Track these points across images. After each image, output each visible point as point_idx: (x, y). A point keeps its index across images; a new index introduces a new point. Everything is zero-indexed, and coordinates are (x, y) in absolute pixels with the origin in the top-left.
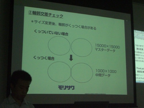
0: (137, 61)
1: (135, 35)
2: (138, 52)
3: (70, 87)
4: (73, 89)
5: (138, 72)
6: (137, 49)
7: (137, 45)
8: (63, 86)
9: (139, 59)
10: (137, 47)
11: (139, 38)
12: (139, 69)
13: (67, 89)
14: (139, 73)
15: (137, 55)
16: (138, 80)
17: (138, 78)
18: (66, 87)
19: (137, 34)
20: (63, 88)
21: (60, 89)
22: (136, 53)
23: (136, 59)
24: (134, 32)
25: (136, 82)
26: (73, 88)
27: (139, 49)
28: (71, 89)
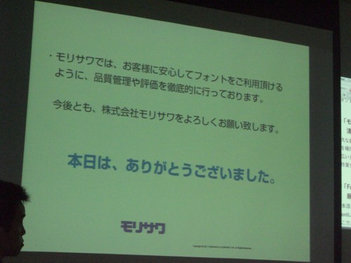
0: (347, 165)
1: (342, 92)
5: (349, 196)
6: (350, 131)
7: (349, 121)
10: (349, 126)
15: (347, 148)
17: (347, 215)
21: (126, 231)
22: (344, 144)
23: (343, 161)
24: (342, 82)
25: (343, 226)
28: (156, 231)
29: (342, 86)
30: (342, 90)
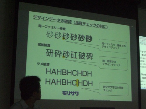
0: (142, 67)
2: (143, 58)
3: (74, 93)
4: (77, 95)
5: (143, 78)
6: (143, 55)
7: (142, 51)
8: (67, 92)
9: (144, 66)
10: (143, 53)
11: (144, 45)
12: (144, 75)
13: (71, 94)
14: (144, 80)
15: (142, 61)
16: (143, 87)
17: (142, 84)
18: (70, 93)
19: (142, 40)
20: (67, 94)
21: (64, 95)
22: (141, 60)
23: (141, 65)
24: (140, 38)
25: (141, 88)
26: (77, 93)
27: (144, 55)
28: (75, 95)
29: (140, 39)
30: (140, 41)
